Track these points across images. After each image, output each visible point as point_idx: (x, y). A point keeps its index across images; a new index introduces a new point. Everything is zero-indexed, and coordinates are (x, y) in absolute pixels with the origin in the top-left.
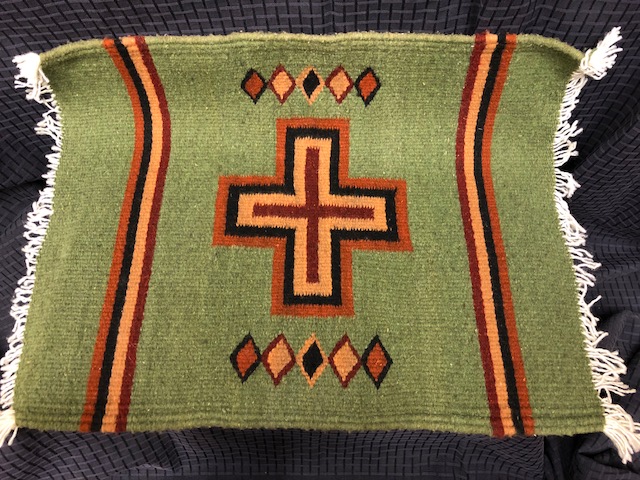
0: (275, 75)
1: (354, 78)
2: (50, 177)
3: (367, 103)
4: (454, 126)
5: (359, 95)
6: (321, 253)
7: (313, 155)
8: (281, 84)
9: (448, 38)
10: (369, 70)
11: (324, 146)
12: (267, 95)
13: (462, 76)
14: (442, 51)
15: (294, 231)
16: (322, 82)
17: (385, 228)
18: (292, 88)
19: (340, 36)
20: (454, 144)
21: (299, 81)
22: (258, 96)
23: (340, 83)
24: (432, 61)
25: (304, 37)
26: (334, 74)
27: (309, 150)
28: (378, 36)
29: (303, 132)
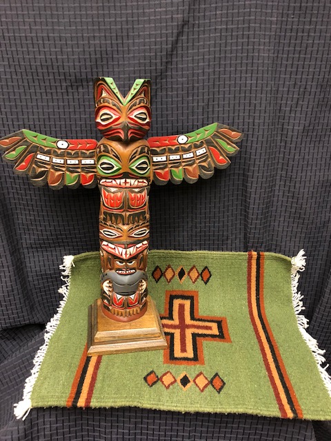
0: (167, 269)
1: (200, 272)
2: (60, 310)
3: (206, 283)
4: (246, 295)
5: (202, 280)
6: (187, 342)
7: (182, 307)
8: (169, 274)
9: (237, 253)
10: (206, 268)
11: (187, 303)
12: (163, 279)
13: (246, 270)
14: (235, 259)
15: (173, 334)
16: (186, 273)
17: (218, 334)
18: (174, 276)
19: (194, 252)
20: (247, 304)
21: (177, 273)
22: (158, 280)
23: (194, 274)
24: (232, 263)
25: (180, 252)
26: (191, 270)
27: (180, 304)
28: (209, 252)
29: (177, 297)
